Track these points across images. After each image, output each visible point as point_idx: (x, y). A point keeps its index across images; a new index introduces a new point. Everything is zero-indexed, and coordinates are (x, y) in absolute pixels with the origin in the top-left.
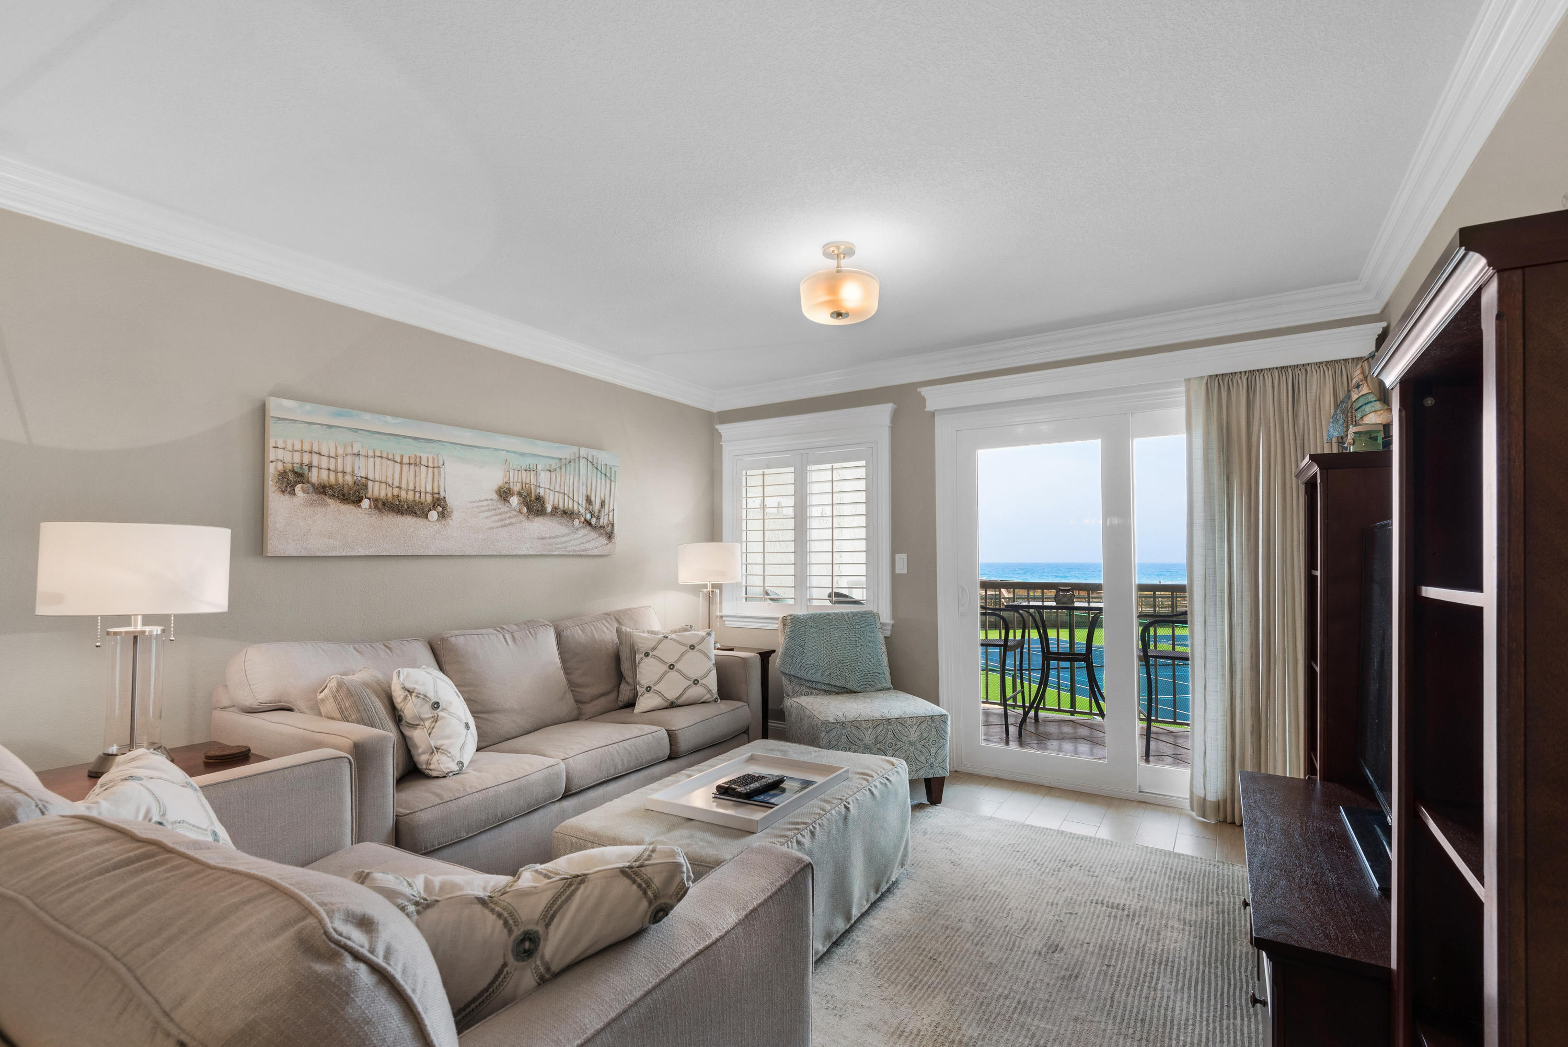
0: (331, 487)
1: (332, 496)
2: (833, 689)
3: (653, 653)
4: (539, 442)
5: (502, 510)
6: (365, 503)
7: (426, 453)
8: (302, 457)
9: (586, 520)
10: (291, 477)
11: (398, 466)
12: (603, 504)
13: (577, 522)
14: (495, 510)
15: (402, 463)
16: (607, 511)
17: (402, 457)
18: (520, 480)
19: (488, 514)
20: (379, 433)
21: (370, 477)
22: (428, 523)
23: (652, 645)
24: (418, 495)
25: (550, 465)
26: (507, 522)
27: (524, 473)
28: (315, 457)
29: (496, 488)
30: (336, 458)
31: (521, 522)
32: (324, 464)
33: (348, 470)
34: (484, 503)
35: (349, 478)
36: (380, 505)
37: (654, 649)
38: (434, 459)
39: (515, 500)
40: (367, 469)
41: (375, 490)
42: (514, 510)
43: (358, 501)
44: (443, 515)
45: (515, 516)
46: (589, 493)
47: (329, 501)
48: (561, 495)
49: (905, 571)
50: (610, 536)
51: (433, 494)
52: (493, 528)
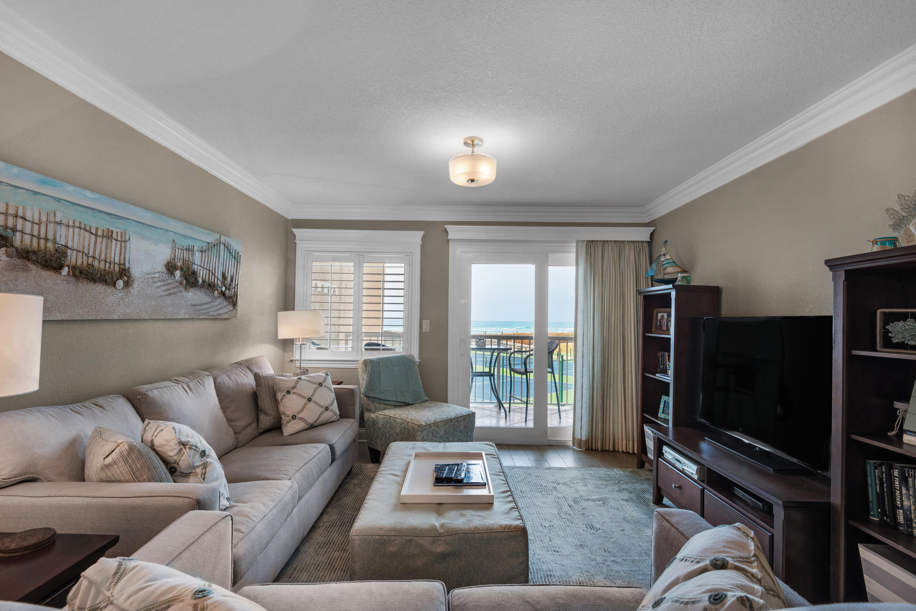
0: (34, 252)
1: (35, 262)
2: (399, 404)
3: (293, 391)
4: (195, 227)
5: (169, 281)
6: (65, 271)
7: (117, 228)
8: (6, 220)
9: (222, 292)
11: (93, 237)
12: (232, 279)
13: (216, 293)
14: (164, 281)
15: (96, 235)
16: (234, 285)
17: (97, 229)
18: (182, 257)
19: (159, 284)
20: (79, 205)
21: (70, 245)
22: (114, 291)
23: (292, 384)
24: (108, 265)
25: (202, 247)
26: (171, 291)
27: (185, 251)
28: (20, 221)
29: (166, 262)
30: (39, 224)
31: (180, 292)
32: (28, 230)
33: (50, 237)
34: (157, 275)
35: (50, 245)
36: (77, 272)
37: (294, 387)
38: (121, 233)
39: (178, 273)
40: (67, 237)
41: (73, 258)
42: (177, 282)
43: (58, 268)
44: (127, 284)
45: (177, 287)
46: (224, 271)
47: (31, 266)
48: (208, 271)
49: (428, 330)
50: (235, 304)
51: (120, 264)
52: (162, 296)
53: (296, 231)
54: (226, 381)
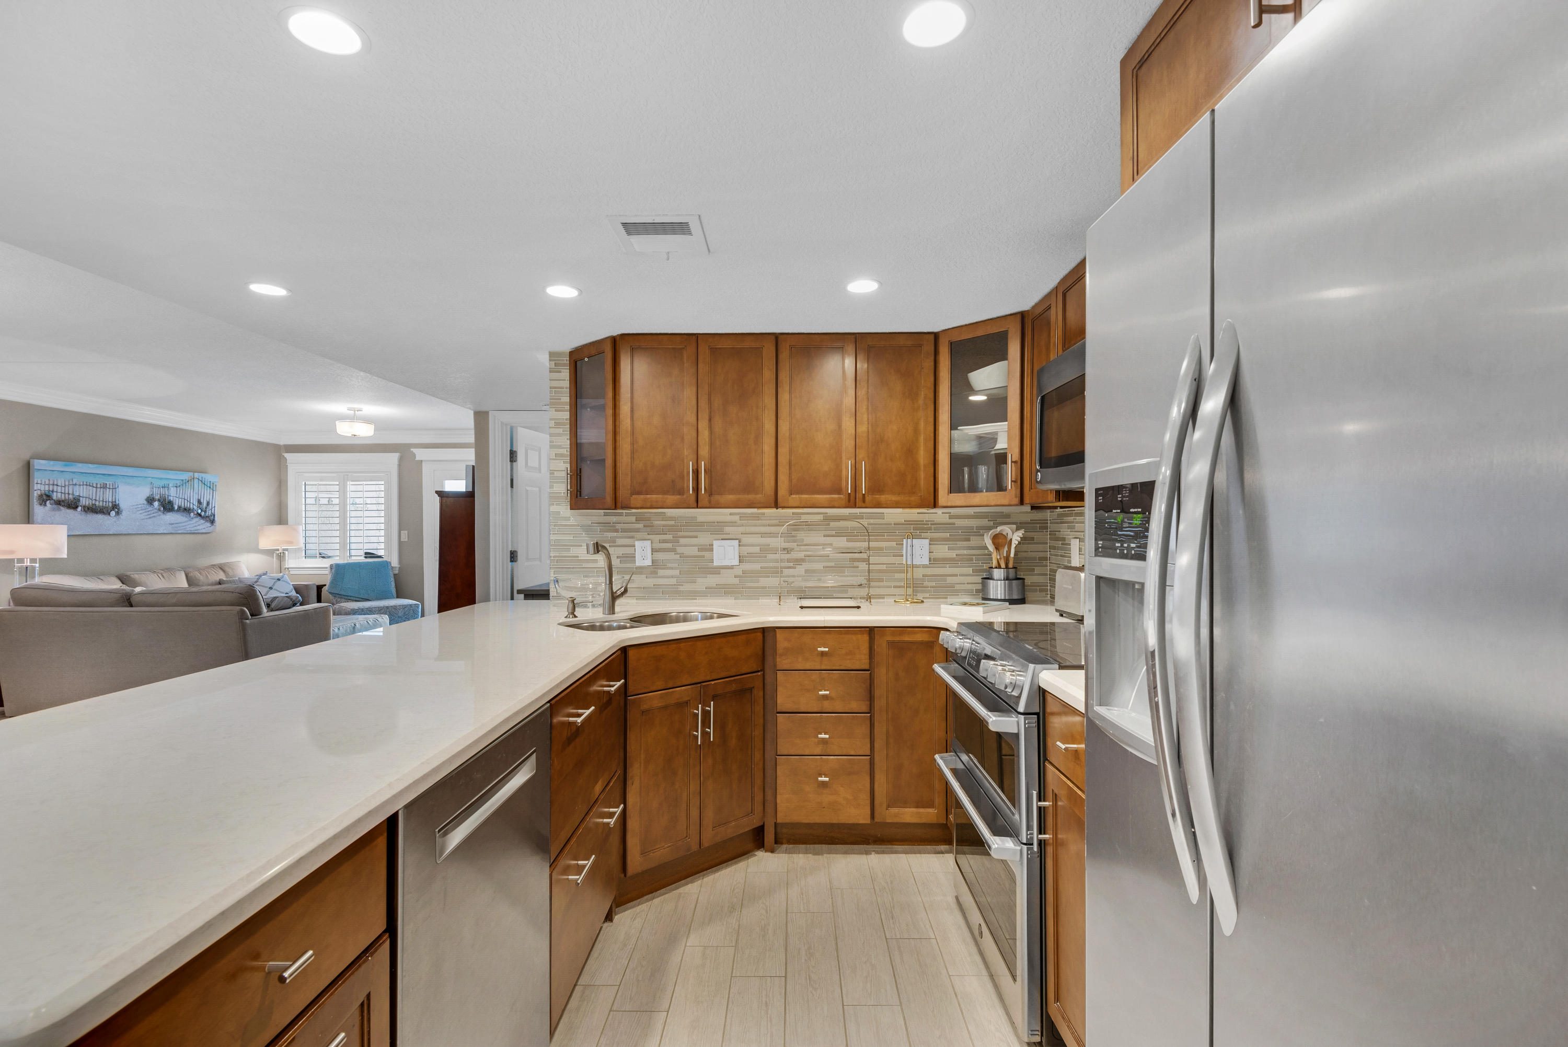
0: (63, 501)
1: (63, 506)
4: (170, 471)
5: (149, 509)
6: (79, 509)
7: (109, 482)
8: (49, 487)
9: (198, 513)
10: (45, 497)
11: (95, 489)
12: (208, 504)
13: (192, 514)
14: (145, 509)
15: (96, 488)
16: (210, 508)
17: (97, 484)
18: (159, 493)
19: (141, 512)
20: (86, 473)
21: (81, 495)
22: (110, 517)
24: (104, 503)
25: (177, 484)
26: (152, 516)
27: (161, 489)
28: (55, 486)
29: (146, 497)
30: (65, 487)
31: (160, 515)
32: (59, 491)
33: (71, 492)
34: (140, 506)
35: (71, 496)
36: (86, 509)
38: (113, 484)
39: (156, 504)
40: (79, 491)
41: (83, 502)
42: (155, 509)
43: (76, 508)
44: (118, 513)
45: (156, 512)
46: (199, 498)
47: (62, 508)
48: (183, 500)
49: (406, 540)
50: (212, 522)
51: (112, 502)
52: (144, 519)
53: (287, 455)
54: (197, 576)
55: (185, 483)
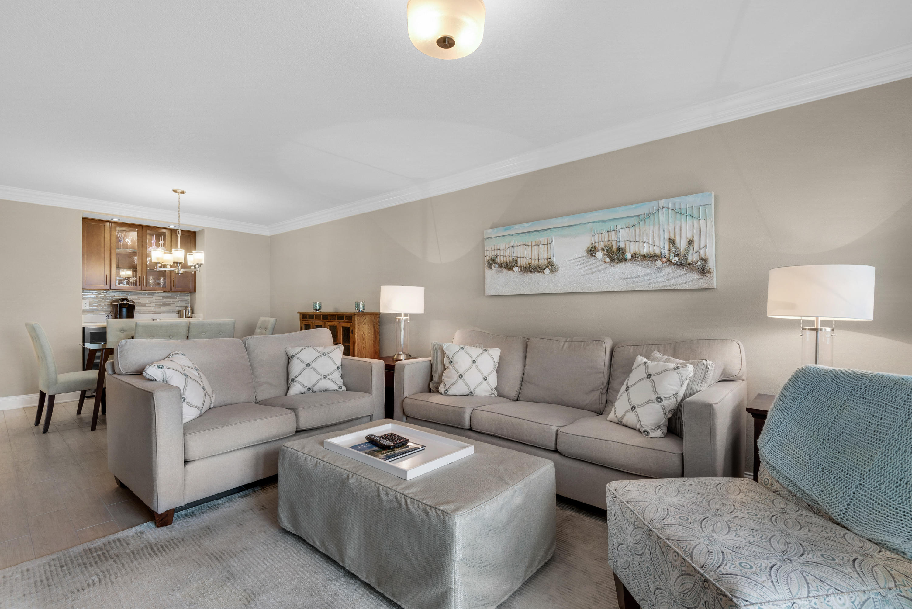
0: (503, 263)
1: (505, 268)
4: (617, 208)
5: (591, 262)
6: (516, 269)
7: (543, 238)
8: (494, 252)
9: (668, 260)
10: (491, 262)
12: (691, 243)
13: (659, 263)
14: (586, 263)
15: (532, 246)
16: (696, 249)
17: (532, 242)
18: (604, 240)
20: (522, 233)
21: (519, 256)
22: (546, 276)
24: (540, 261)
25: (629, 223)
26: (595, 270)
27: (607, 233)
28: (498, 251)
29: (586, 248)
30: (505, 250)
31: (605, 269)
32: (502, 254)
33: (510, 254)
34: (579, 260)
35: (510, 258)
36: (522, 269)
38: (547, 240)
39: (600, 254)
40: (517, 252)
41: (521, 262)
42: (600, 260)
44: (552, 270)
45: (601, 265)
46: (672, 237)
48: (641, 243)
50: (704, 271)
51: (548, 259)
52: (585, 275)
55: (642, 219)
